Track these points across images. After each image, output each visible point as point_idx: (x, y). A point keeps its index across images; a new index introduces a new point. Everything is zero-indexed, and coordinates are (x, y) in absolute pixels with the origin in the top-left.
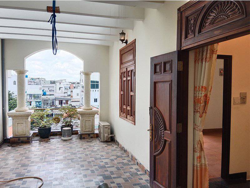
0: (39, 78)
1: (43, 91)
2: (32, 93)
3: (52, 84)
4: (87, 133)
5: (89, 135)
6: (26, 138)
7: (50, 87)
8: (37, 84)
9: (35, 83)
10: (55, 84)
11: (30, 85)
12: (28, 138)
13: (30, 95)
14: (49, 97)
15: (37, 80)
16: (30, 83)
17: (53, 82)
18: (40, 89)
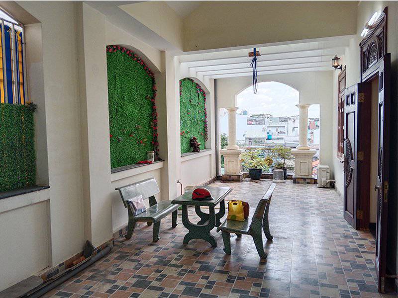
0: (263, 115)
1: (268, 133)
2: (252, 136)
3: (282, 123)
4: (303, 177)
5: (305, 179)
6: (237, 177)
7: (279, 127)
8: (259, 124)
9: (257, 121)
10: (286, 123)
11: (250, 124)
12: (239, 177)
13: (249, 139)
14: (275, 141)
15: (261, 118)
16: (250, 122)
17: (284, 120)
18: (264, 130)
